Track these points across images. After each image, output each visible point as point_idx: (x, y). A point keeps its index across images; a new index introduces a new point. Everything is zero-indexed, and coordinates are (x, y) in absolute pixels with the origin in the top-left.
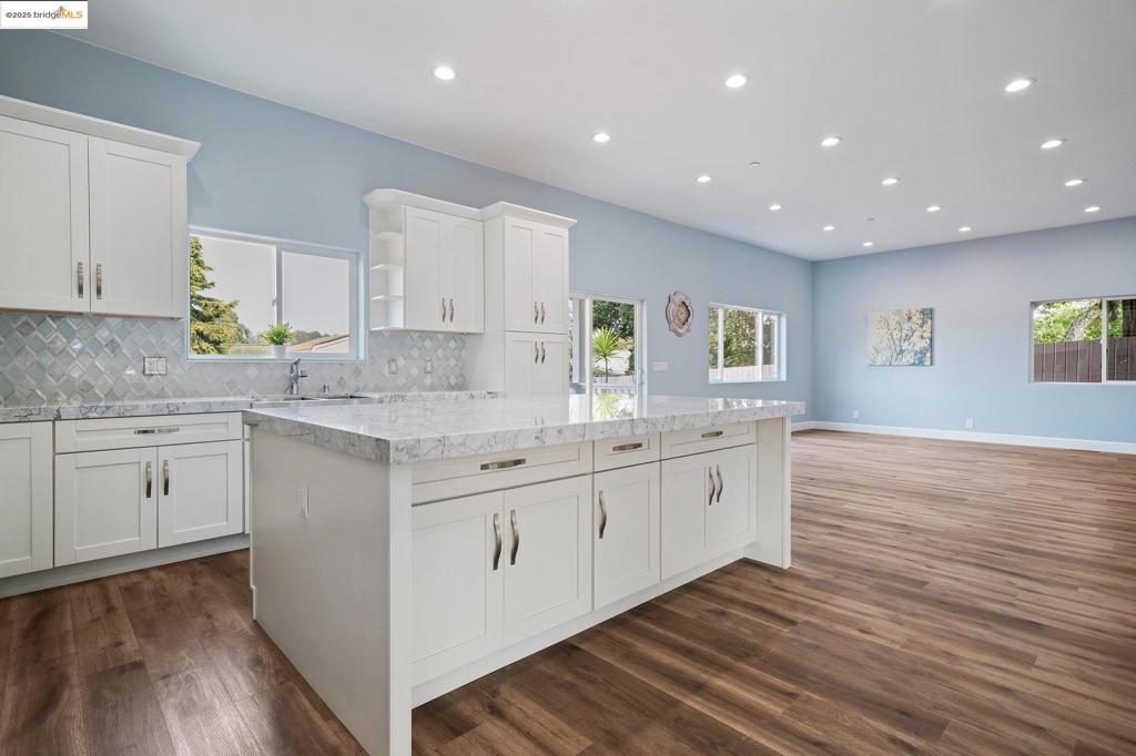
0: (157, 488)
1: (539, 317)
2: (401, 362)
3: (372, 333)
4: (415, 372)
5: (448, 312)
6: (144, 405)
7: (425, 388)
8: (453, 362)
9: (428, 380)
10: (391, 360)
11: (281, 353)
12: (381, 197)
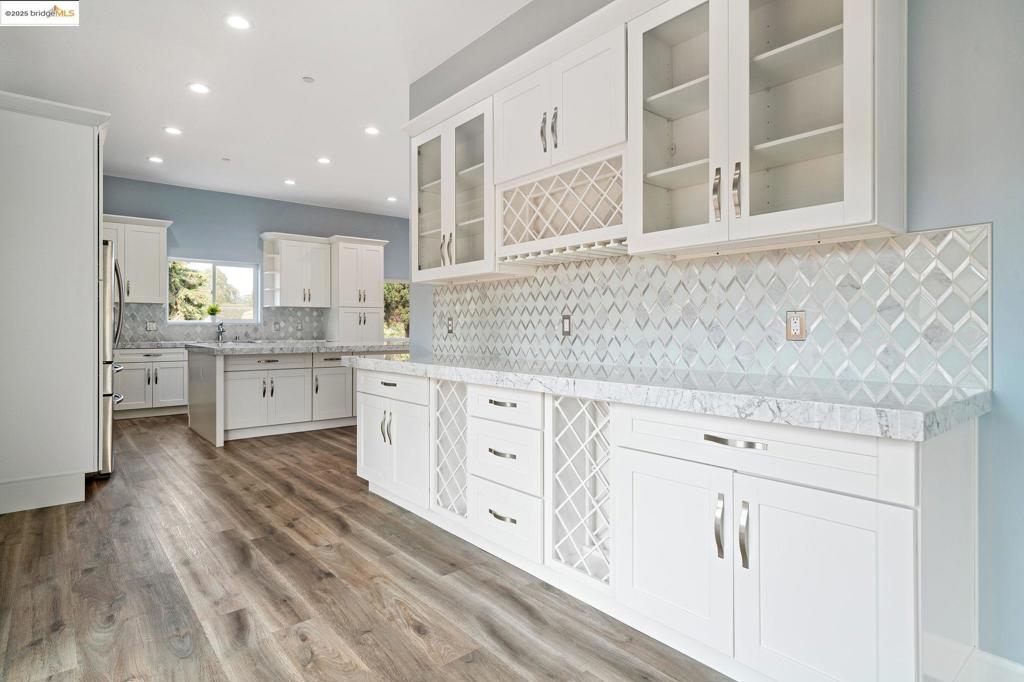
0: (152, 380)
1: (362, 298)
2: (282, 324)
3: (264, 308)
4: (291, 329)
5: (307, 297)
6: (147, 344)
7: (297, 338)
8: (315, 324)
9: (299, 334)
10: (276, 323)
11: (213, 320)
12: (268, 236)
